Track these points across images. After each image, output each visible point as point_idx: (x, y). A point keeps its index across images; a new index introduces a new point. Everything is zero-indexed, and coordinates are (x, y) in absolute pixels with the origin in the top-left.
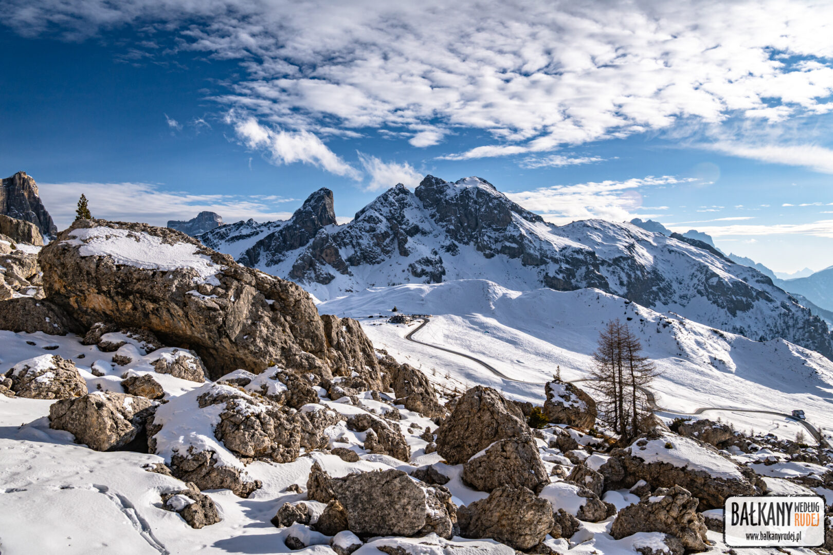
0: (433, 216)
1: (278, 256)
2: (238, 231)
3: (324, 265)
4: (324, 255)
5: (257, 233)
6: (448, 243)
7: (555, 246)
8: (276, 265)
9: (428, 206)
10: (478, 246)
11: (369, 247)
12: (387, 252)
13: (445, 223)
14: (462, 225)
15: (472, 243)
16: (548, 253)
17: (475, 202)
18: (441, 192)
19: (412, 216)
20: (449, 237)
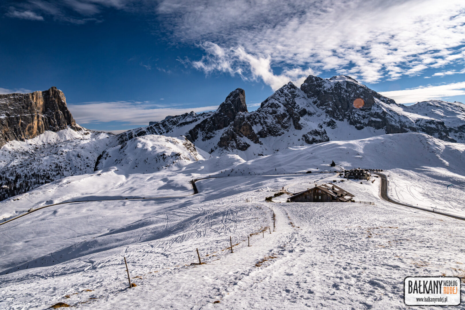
0: (315, 103)
1: (210, 134)
2: (184, 119)
3: (242, 137)
4: (242, 130)
5: (196, 120)
6: (328, 120)
7: (410, 119)
8: (209, 140)
9: (311, 96)
10: (351, 121)
11: (273, 125)
12: (286, 128)
13: (324, 107)
14: (337, 107)
15: (345, 120)
16: (407, 124)
17: (346, 91)
18: (320, 86)
19: (301, 103)
20: (328, 116)
